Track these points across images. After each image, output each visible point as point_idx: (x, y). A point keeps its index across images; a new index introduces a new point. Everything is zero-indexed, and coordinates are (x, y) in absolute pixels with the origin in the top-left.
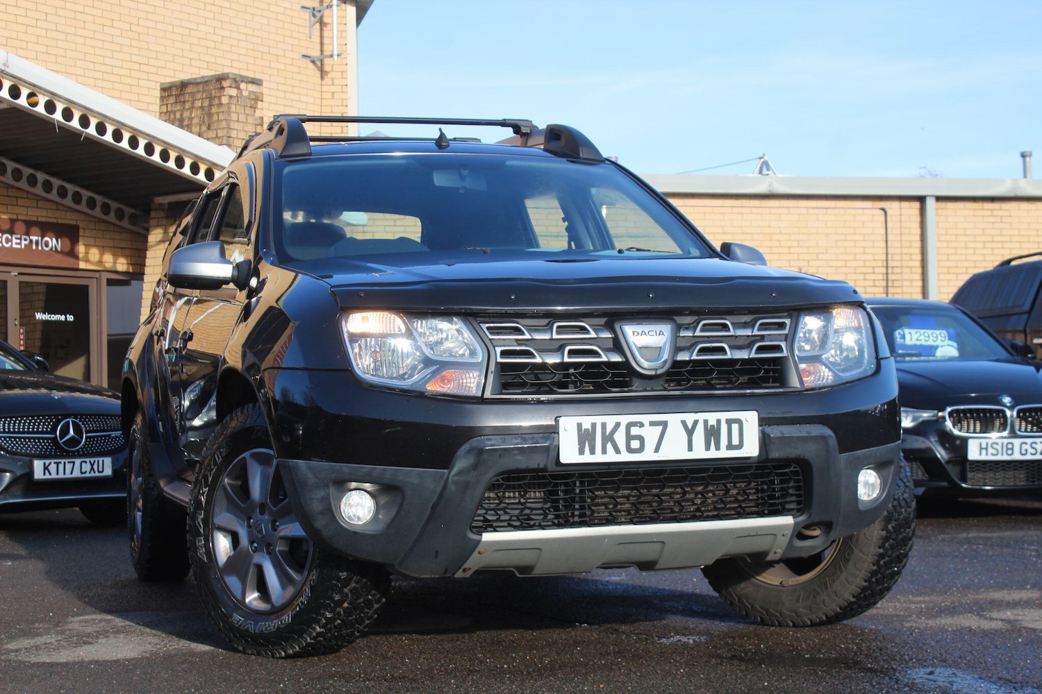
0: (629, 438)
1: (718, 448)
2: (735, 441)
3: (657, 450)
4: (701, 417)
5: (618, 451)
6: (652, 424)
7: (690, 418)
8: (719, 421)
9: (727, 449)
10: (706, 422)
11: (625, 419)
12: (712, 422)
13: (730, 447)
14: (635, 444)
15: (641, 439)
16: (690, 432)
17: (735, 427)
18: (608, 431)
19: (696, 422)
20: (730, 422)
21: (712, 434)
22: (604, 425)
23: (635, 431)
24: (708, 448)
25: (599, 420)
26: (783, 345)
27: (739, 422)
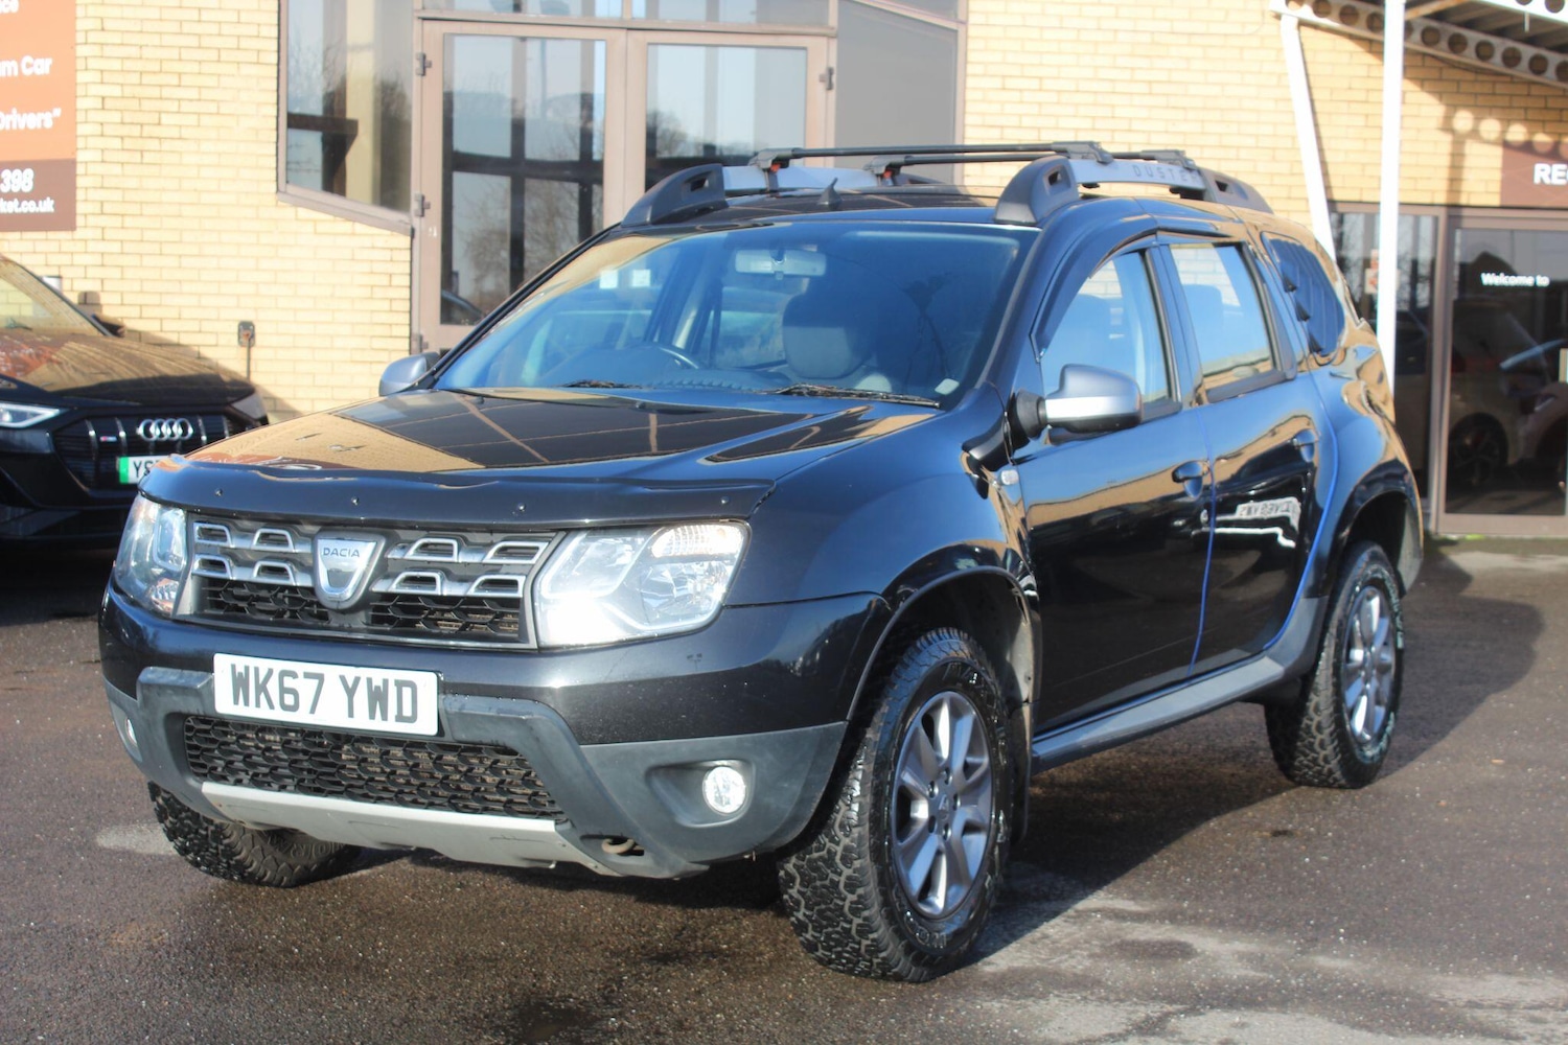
0: (283, 691)
1: (385, 717)
2: (407, 712)
3: (313, 711)
4: (364, 673)
5: (272, 707)
6: (307, 675)
7: (351, 672)
8: (386, 682)
9: (397, 720)
10: (369, 681)
11: (279, 665)
12: (377, 682)
13: (400, 718)
14: (289, 700)
15: (294, 692)
16: (351, 692)
17: (407, 692)
18: (261, 678)
19: (357, 680)
20: (400, 684)
21: (378, 697)
22: (257, 670)
23: (289, 682)
24: (372, 716)
25: (252, 662)
26: (521, 580)
27: (412, 685)
